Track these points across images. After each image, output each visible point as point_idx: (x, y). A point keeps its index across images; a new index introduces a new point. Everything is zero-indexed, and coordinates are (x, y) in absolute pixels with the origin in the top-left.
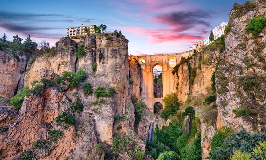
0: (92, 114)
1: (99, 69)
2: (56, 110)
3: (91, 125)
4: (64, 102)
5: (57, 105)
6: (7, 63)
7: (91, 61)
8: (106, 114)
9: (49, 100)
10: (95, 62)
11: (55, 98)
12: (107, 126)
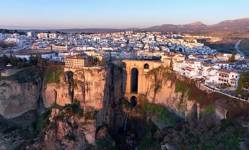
0: (83, 131)
1: (87, 98)
2: (63, 133)
3: (82, 138)
4: (67, 127)
5: (63, 130)
6: (30, 89)
7: (82, 92)
8: (91, 130)
9: (58, 128)
10: (84, 92)
11: (61, 127)
12: (92, 137)
